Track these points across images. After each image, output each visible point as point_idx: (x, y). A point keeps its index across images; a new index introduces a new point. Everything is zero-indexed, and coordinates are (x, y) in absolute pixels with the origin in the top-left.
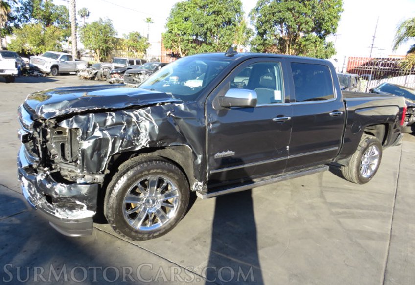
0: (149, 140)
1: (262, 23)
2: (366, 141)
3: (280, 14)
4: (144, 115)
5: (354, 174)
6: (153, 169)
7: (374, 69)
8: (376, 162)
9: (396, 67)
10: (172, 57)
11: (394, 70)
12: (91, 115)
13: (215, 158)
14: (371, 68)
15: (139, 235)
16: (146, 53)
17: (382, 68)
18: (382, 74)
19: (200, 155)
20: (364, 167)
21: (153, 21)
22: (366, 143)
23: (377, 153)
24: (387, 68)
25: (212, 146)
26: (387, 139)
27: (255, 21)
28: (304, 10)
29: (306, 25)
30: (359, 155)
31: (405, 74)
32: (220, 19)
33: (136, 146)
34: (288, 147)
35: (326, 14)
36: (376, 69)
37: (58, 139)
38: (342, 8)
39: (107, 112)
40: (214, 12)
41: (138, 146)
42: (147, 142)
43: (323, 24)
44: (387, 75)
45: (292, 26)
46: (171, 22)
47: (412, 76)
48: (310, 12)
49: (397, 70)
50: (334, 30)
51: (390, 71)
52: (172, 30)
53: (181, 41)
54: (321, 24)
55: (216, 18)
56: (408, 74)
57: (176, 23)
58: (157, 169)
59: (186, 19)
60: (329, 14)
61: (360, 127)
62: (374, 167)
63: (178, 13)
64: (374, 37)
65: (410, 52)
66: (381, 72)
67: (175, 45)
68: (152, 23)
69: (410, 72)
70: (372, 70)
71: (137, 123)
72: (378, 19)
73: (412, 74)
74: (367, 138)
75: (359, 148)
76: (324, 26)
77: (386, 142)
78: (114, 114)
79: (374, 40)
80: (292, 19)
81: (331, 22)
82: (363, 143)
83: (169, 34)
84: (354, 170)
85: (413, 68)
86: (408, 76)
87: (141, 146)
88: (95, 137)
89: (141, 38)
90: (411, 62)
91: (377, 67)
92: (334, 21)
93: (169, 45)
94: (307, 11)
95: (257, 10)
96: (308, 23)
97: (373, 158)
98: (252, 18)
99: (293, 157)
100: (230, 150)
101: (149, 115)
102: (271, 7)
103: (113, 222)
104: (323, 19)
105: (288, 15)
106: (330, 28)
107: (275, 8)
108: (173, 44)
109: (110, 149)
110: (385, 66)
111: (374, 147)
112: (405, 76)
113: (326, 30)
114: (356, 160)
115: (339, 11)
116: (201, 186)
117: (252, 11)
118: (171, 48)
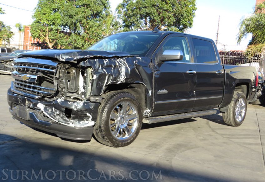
0: (125, 77)
1: (128, 17)
2: (237, 95)
3: (146, 9)
4: (122, 62)
5: (232, 118)
6: (126, 97)
7: (225, 57)
8: (243, 111)
9: (241, 56)
10: (37, 46)
11: (240, 58)
12: (96, 60)
13: (158, 93)
14: (223, 57)
15: (117, 142)
16: (9, 42)
17: (231, 56)
18: (232, 62)
19: (150, 90)
20: (237, 114)
21: (4, 12)
22: (237, 96)
23: (244, 104)
24: (235, 57)
25: (156, 85)
26: (249, 94)
27: (122, 15)
28: (167, 7)
29: (168, 19)
30: (234, 104)
31: (249, 62)
32: (89, 12)
33: (118, 81)
34: (195, 92)
35: (184, 12)
36: (227, 57)
37: (67, 77)
38: (196, 7)
39: (104, 59)
40: (83, 5)
41: (119, 81)
42: (124, 79)
43: (182, 19)
44: (236, 63)
45: (157, 20)
46: (39, 13)
47: (254, 63)
48: (170, 9)
49: (242, 58)
50: (191, 24)
51: (237, 59)
52: (40, 20)
53: (49, 31)
54: (180, 20)
55: (86, 10)
56: (251, 62)
57: (44, 14)
58: (128, 97)
59: (55, 10)
60: (186, 12)
61: (233, 83)
62: (243, 115)
63: (46, 5)
64: (218, 34)
65: (251, 44)
66: (230, 60)
67: (43, 34)
68: (4, 13)
69: (253, 60)
70: (224, 58)
71: (119, 67)
72: (219, 19)
73: (254, 62)
74: (237, 93)
75: (233, 99)
76: (182, 21)
77: (248, 96)
78: (107, 60)
79: (217, 36)
80: (157, 14)
81: (188, 18)
82: (235, 96)
83: (37, 24)
84: (232, 115)
85: (254, 57)
86: (251, 63)
87: (121, 81)
88: (99, 73)
89: (4, 27)
90: (253, 52)
91: (227, 56)
92: (190, 17)
93: (37, 34)
94: (168, 8)
95: (123, 5)
96: (170, 18)
97: (242, 108)
98: (119, 12)
99: (198, 99)
100: (165, 90)
101: (125, 62)
102: (138, 3)
103: (104, 130)
104: (182, 16)
105: (153, 10)
106: (187, 22)
107: (141, 4)
108: (41, 34)
109: (106, 81)
110: (233, 56)
111: (242, 100)
112: (249, 63)
113: (184, 25)
114: (232, 108)
115: (194, 10)
116: (149, 112)
117: (119, 6)
118: (39, 37)
